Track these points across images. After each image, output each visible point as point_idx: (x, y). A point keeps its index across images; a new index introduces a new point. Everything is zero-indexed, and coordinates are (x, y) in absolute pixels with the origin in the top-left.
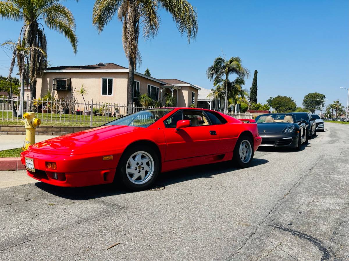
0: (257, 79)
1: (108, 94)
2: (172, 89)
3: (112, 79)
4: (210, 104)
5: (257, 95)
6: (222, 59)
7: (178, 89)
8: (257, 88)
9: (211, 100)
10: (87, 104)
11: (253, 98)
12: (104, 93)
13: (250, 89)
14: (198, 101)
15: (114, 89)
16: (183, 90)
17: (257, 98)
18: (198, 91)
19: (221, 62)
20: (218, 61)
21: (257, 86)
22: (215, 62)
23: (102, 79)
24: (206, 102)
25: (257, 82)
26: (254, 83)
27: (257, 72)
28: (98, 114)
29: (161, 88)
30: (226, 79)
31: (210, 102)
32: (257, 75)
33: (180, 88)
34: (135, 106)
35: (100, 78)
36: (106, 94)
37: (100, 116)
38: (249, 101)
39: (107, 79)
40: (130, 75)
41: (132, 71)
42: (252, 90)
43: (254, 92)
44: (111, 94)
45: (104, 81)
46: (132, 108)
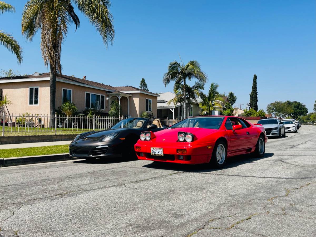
0: (256, 84)
1: (35, 104)
2: (119, 96)
3: (38, 88)
4: (173, 111)
5: (257, 101)
6: (178, 64)
7: (129, 96)
8: (257, 94)
9: (174, 107)
10: (11, 116)
11: (253, 104)
12: (31, 103)
13: (250, 94)
14: (158, 108)
15: (40, 98)
16: (134, 97)
17: (257, 104)
18: (158, 98)
19: (177, 67)
20: (173, 66)
21: (257, 92)
22: (170, 67)
23: (29, 89)
24: (169, 109)
25: (256, 87)
26: (254, 89)
27: (256, 77)
28: (21, 125)
29: (108, 96)
30: (184, 84)
31: (172, 109)
32: (256, 80)
33: (131, 95)
34: (58, 116)
35: (27, 87)
36: (33, 104)
37: (23, 127)
38: (249, 107)
39: (33, 88)
40: (51, 83)
41: (52, 79)
42: (251, 95)
43: (254, 98)
44: (37, 104)
45: (31, 90)
46: (54, 118)
